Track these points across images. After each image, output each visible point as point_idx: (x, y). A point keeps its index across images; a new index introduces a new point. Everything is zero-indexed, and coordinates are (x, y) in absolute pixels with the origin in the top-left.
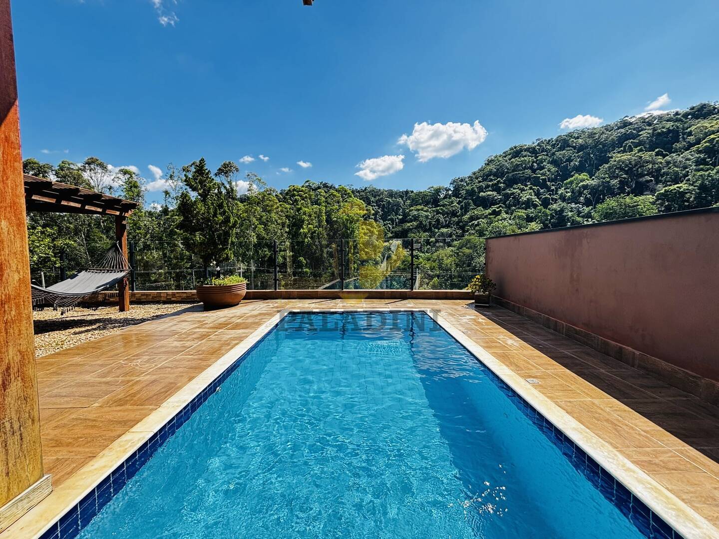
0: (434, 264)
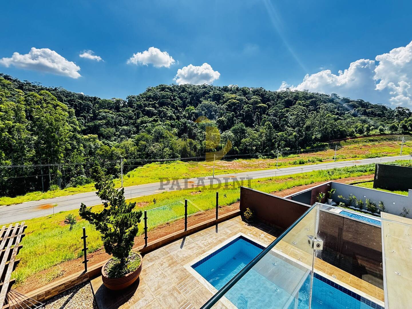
0: (123, 150)
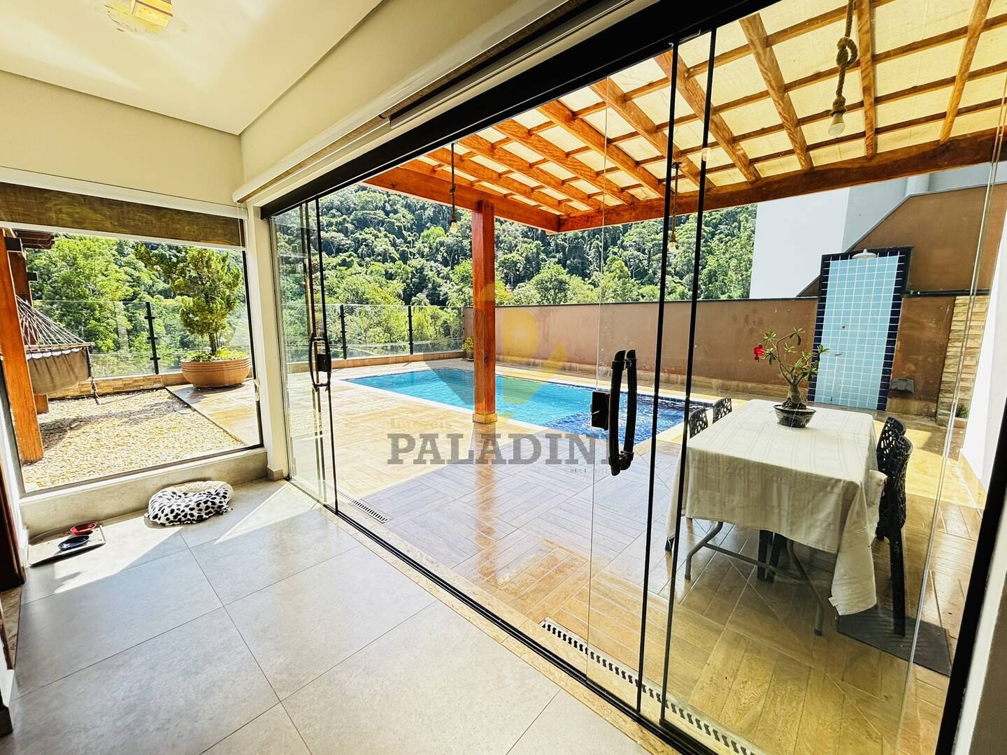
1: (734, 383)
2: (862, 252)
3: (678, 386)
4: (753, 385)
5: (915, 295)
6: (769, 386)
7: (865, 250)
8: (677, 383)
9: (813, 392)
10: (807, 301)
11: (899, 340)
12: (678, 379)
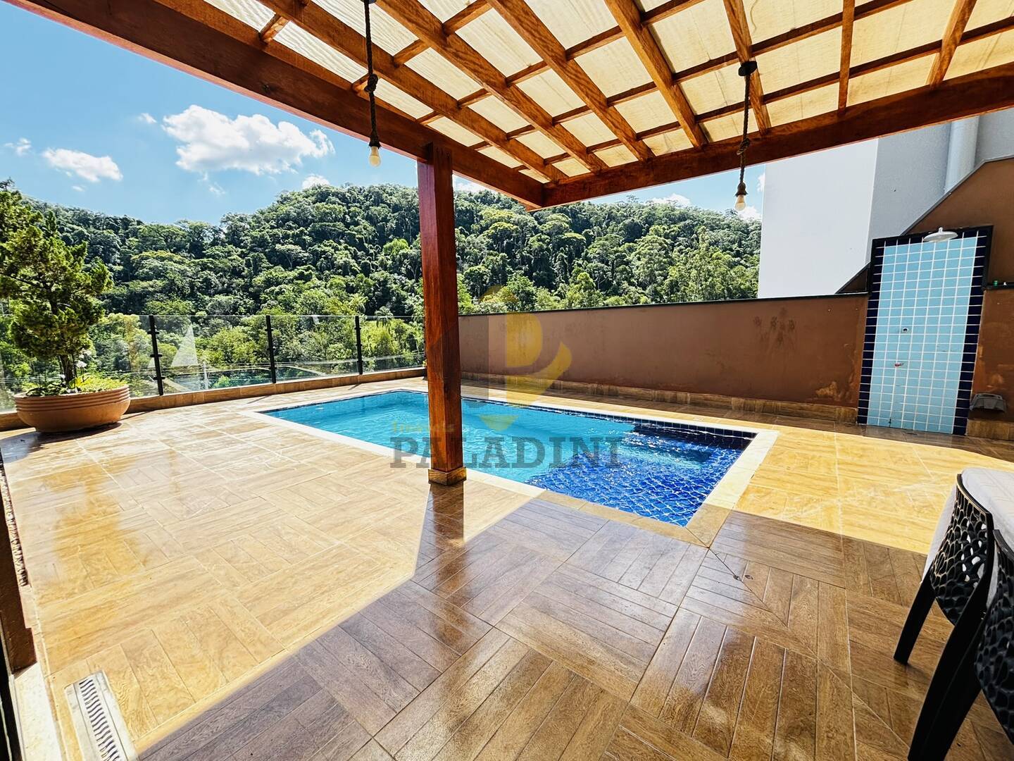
1: (760, 402)
2: (937, 231)
3: (688, 407)
4: (784, 404)
5: (1000, 287)
6: (805, 405)
7: (941, 229)
8: (686, 403)
9: (865, 412)
10: (854, 299)
11: (982, 344)
12: (686, 398)
